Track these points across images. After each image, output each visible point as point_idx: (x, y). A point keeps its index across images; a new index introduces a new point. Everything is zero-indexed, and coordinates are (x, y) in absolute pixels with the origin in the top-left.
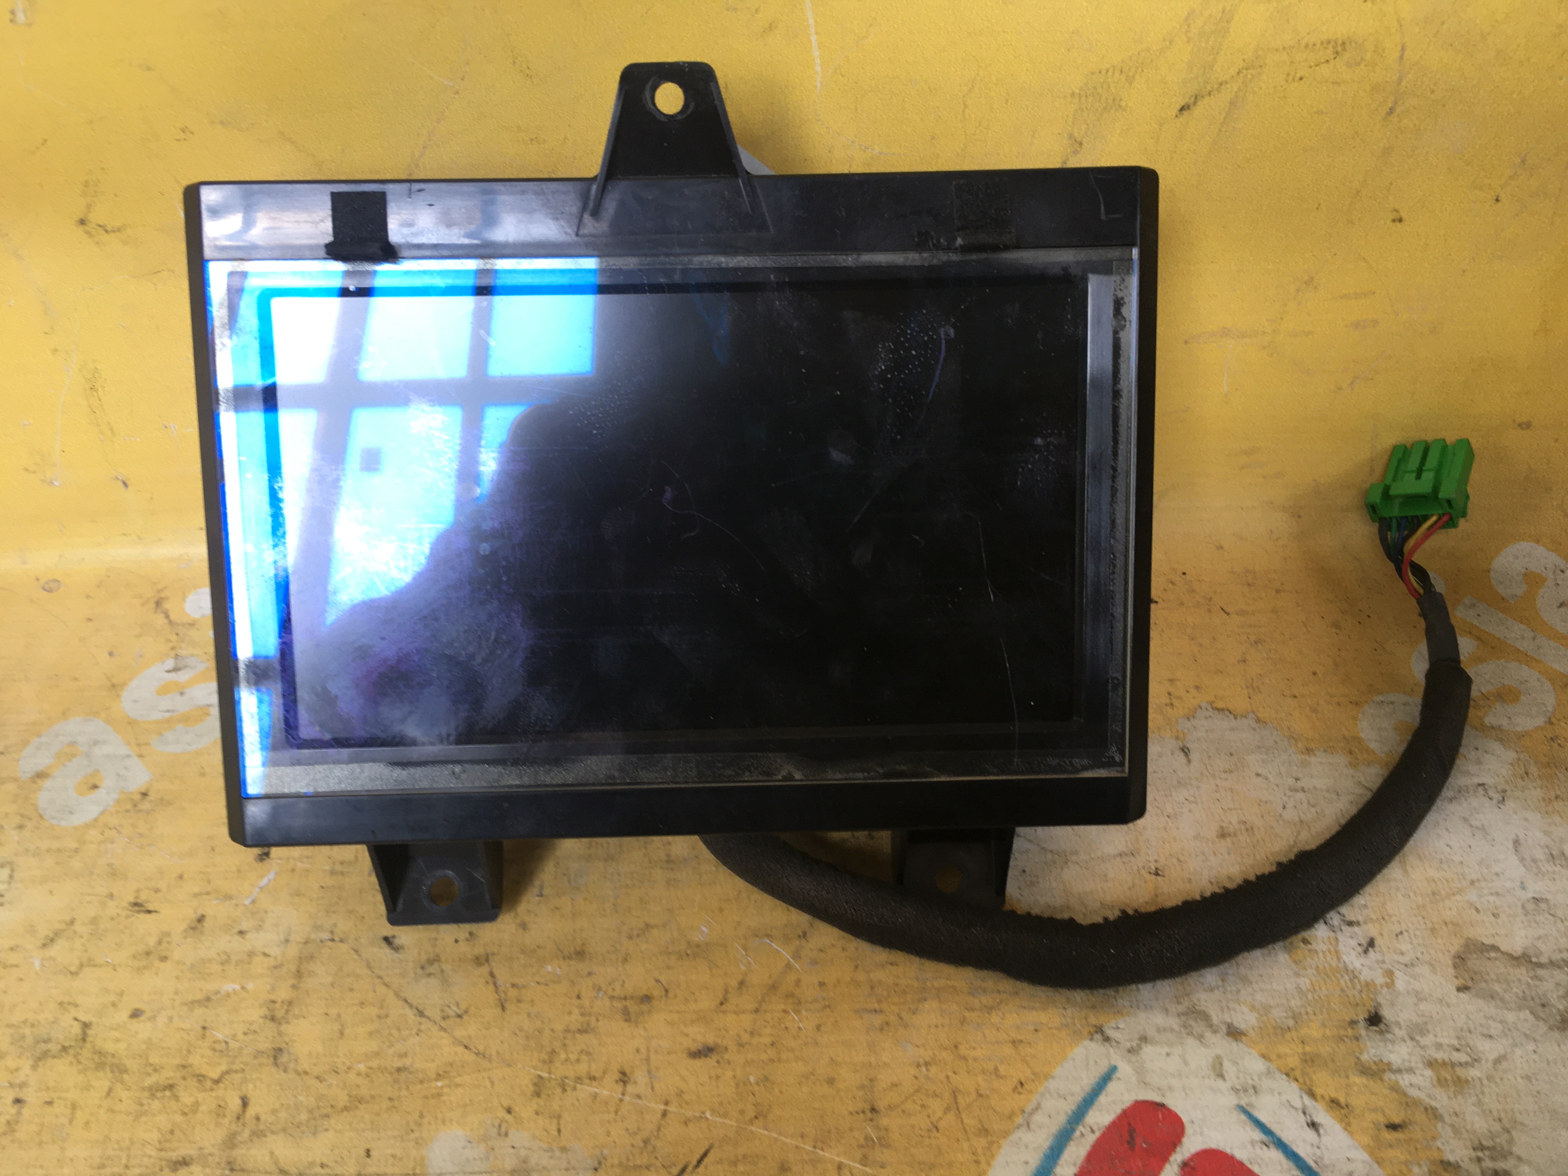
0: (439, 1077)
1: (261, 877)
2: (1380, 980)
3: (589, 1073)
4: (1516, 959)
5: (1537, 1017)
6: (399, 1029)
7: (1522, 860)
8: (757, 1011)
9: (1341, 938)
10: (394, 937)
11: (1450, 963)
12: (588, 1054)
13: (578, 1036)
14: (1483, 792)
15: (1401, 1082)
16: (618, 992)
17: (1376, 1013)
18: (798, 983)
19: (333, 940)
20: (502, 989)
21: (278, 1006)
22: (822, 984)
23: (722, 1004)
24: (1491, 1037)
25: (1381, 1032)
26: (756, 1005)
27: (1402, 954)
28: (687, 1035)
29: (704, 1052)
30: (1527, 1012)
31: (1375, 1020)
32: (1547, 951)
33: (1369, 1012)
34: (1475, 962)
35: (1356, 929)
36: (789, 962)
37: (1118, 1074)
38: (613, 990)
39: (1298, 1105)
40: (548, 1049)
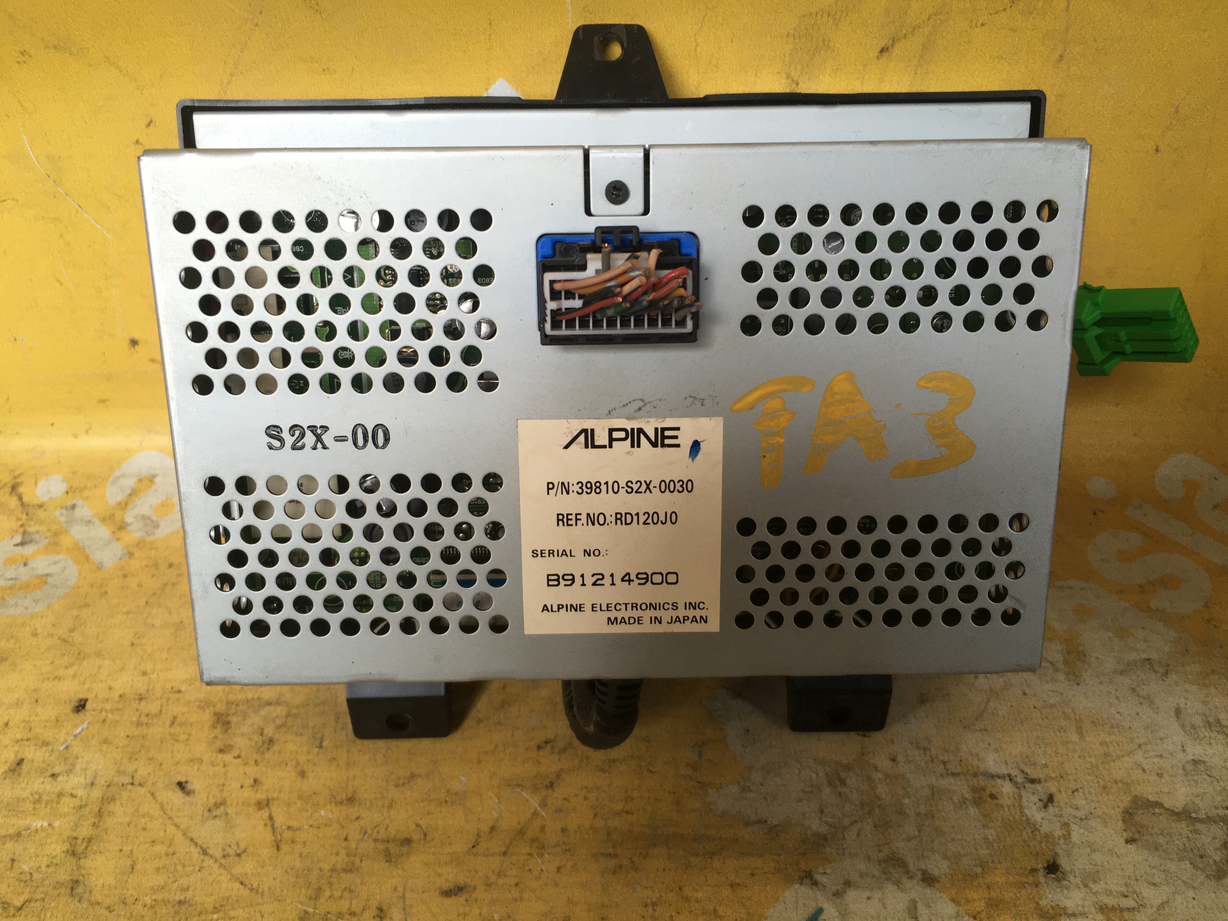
0: (216, 910)
1: (75, 726)
2: (1058, 833)
3: (349, 909)
4: (1178, 814)
5: (1197, 868)
6: (184, 866)
7: (1183, 726)
8: (505, 853)
9: (1024, 794)
10: (186, 782)
11: (1119, 817)
12: (350, 891)
13: (343, 875)
14: (1148, 666)
16: (382, 835)
17: (1054, 862)
18: (543, 828)
19: (132, 784)
20: (279, 830)
21: (79, 842)
22: (564, 830)
23: (473, 847)
24: (1155, 884)
25: (1059, 880)
26: (503, 849)
27: (1077, 809)
28: (440, 875)
30: (1187, 862)
31: (1053, 868)
32: (1205, 807)
33: (1048, 862)
34: (1142, 817)
35: (1038, 787)
36: (536, 810)
38: (378, 833)
40: (315, 887)
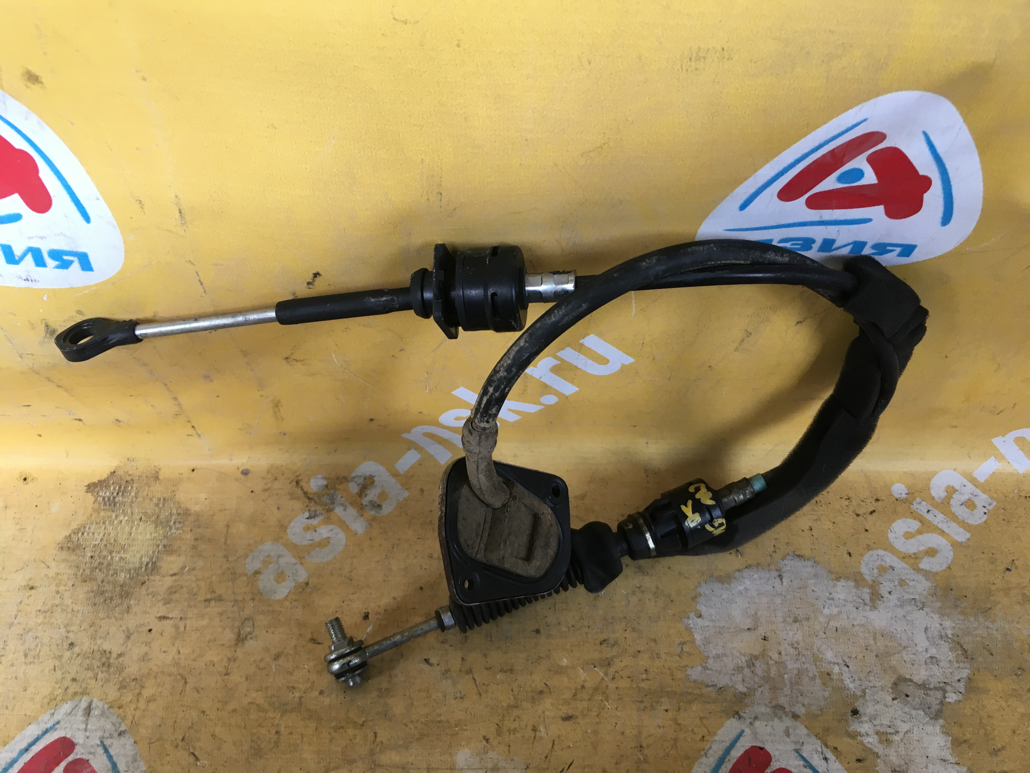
15: (864, 741)
29: (568, 718)
37: (745, 734)
39: (820, 749)
